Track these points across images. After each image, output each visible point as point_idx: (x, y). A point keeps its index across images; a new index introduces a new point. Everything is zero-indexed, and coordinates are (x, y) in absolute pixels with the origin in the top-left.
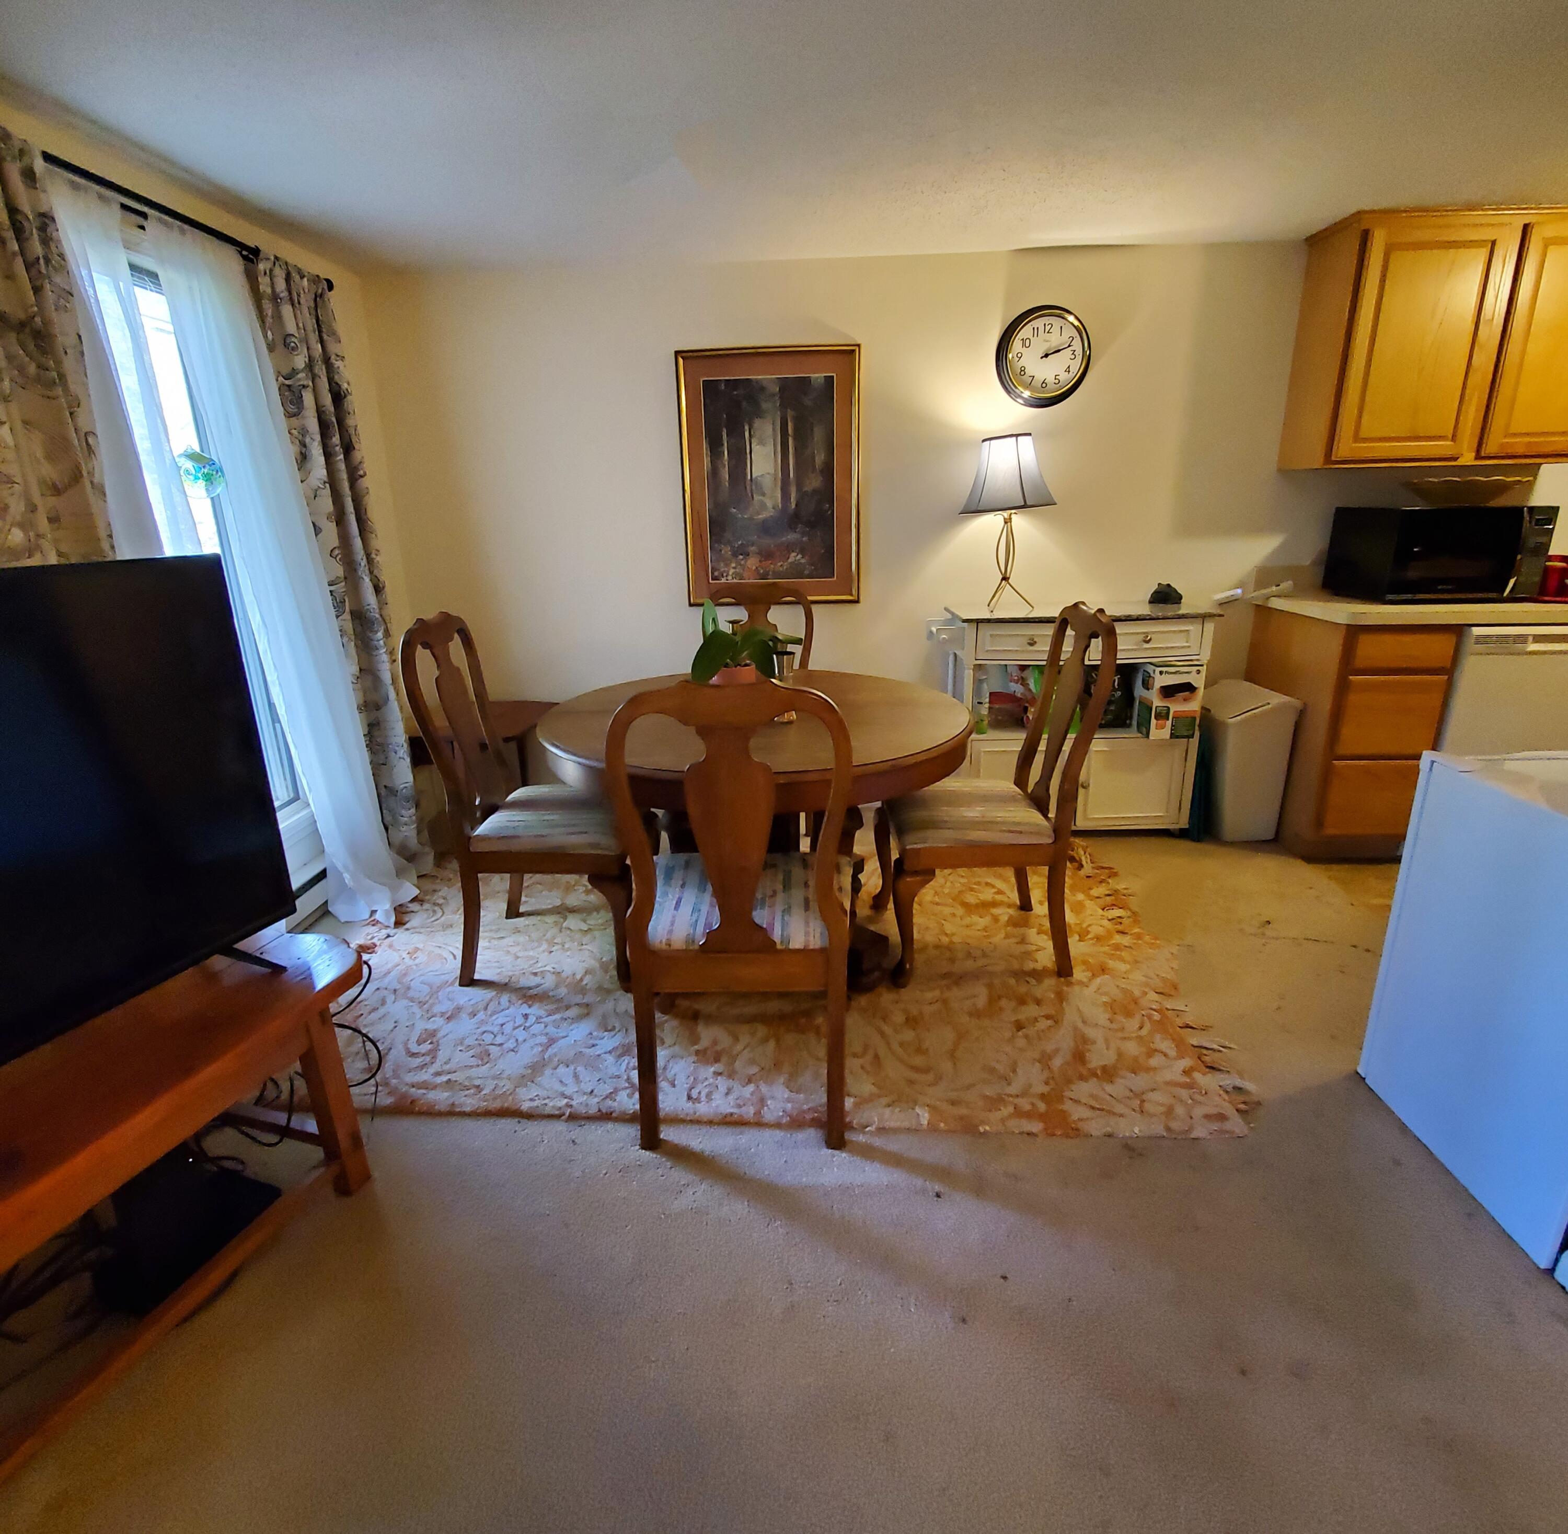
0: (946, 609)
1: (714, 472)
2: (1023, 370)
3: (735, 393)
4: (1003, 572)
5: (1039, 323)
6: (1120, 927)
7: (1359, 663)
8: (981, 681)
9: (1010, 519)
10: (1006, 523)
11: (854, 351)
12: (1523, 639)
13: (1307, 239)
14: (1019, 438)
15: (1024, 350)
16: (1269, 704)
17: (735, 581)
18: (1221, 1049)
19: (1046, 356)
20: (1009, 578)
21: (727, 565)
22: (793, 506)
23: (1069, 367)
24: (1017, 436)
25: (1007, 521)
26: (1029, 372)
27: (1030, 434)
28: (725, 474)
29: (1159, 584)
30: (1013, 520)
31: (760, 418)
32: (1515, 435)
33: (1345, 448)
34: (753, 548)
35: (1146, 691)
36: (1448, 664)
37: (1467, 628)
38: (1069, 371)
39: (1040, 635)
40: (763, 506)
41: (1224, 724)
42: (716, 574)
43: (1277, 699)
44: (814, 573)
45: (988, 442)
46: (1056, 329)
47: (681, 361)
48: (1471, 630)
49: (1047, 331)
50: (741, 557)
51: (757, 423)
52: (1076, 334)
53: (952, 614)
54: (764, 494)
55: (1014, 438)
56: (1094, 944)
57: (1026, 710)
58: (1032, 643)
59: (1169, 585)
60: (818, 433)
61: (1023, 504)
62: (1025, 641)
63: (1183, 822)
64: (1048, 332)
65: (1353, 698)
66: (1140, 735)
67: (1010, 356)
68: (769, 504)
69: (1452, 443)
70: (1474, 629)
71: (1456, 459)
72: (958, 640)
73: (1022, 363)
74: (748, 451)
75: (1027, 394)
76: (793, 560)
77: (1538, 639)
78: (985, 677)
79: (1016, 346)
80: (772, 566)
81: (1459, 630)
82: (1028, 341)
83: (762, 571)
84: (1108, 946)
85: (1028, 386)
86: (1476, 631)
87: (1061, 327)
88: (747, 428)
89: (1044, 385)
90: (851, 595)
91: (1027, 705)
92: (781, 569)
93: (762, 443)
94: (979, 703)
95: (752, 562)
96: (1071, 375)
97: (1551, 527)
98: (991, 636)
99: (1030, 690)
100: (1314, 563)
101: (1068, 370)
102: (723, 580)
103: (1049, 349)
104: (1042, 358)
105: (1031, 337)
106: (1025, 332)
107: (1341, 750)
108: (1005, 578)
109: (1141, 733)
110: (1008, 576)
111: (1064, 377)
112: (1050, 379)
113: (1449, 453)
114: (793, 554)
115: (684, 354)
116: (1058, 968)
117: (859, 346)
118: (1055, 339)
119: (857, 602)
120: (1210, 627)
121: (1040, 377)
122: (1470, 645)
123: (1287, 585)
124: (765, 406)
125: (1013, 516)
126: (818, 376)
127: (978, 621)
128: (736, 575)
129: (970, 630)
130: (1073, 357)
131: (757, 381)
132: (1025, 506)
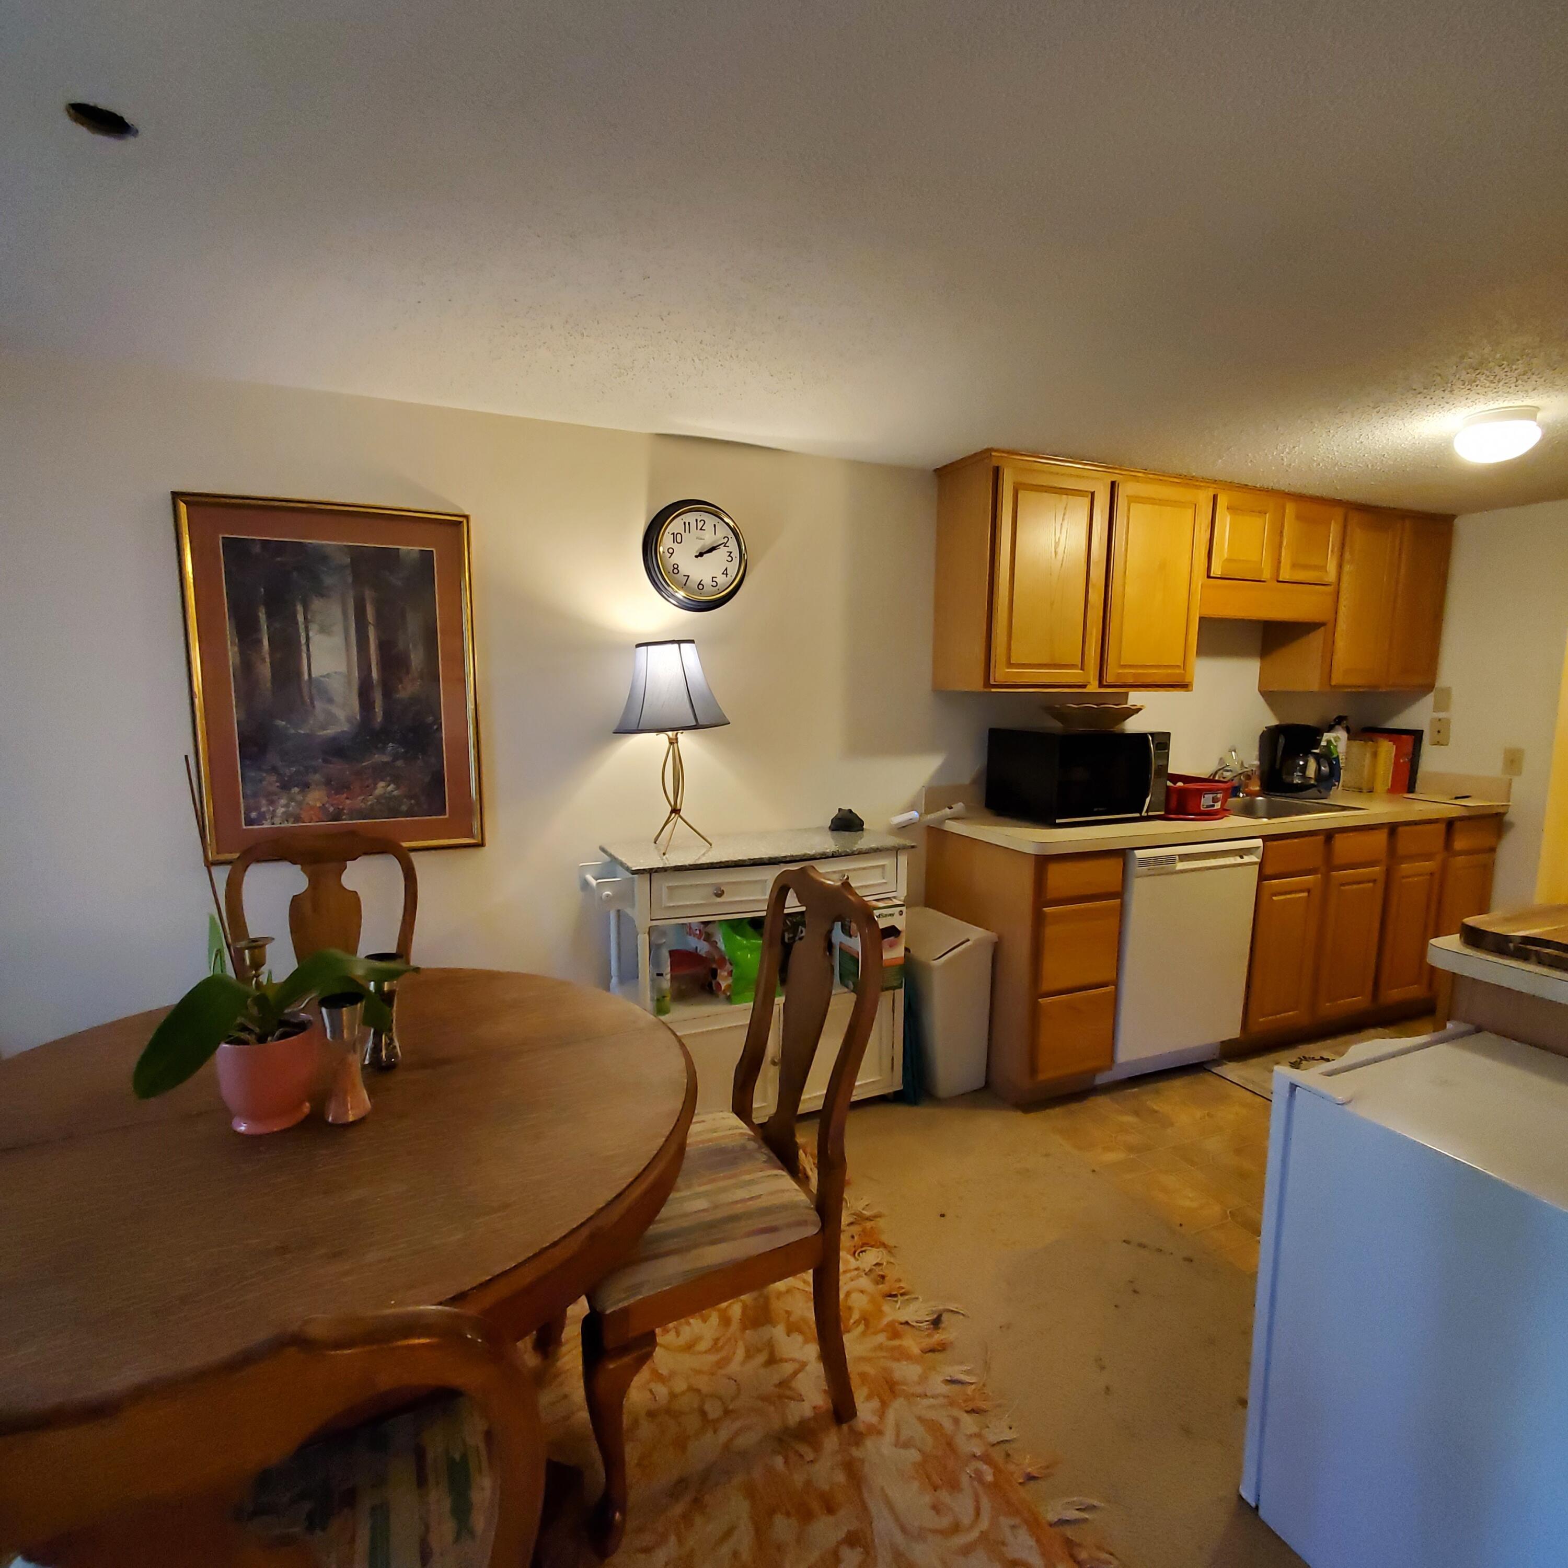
0: (603, 850)
1: (247, 667)
2: (676, 568)
3: (279, 559)
4: (673, 803)
5: (690, 518)
6: (884, 1288)
7: (1051, 894)
8: (659, 946)
9: (677, 739)
10: (671, 743)
11: (461, 522)
12: (1171, 859)
13: (936, 470)
14: (682, 645)
15: (675, 546)
16: (968, 940)
17: (285, 825)
18: (1085, 1515)
19: (701, 555)
20: (680, 810)
21: (272, 802)
22: (379, 718)
23: (726, 569)
24: (679, 642)
25: (673, 742)
26: (683, 570)
27: (692, 641)
28: (265, 670)
29: (840, 810)
30: (679, 740)
31: (322, 596)
32: (1124, 666)
33: (1001, 673)
34: (317, 777)
35: (848, 938)
36: (1119, 889)
37: (1132, 851)
38: (727, 574)
39: (728, 883)
40: (331, 719)
41: (929, 968)
42: (254, 815)
43: (976, 933)
44: (416, 808)
45: (644, 648)
46: (709, 527)
47: (183, 508)
48: (1134, 853)
49: (699, 528)
50: (296, 790)
51: (317, 604)
52: (731, 535)
53: (610, 855)
54: (330, 701)
55: (676, 645)
56: (864, 1334)
57: (714, 974)
58: (720, 894)
59: (850, 811)
60: (413, 624)
61: (695, 724)
62: (711, 890)
63: (897, 1085)
64: (701, 529)
65: (1050, 931)
66: (846, 990)
67: (661, 549)
68: (341, 714)
69: (1081, 671)
70: (1136, 852)
71: (1084, 686)
72: (626, 895)
73: (674, 559)
74: (303, 641)
75: (681, 594)
76: (382, 793)
77: (1184, 857)
78: (664, 941)
79: (666, 542)
80: (348, 802)
81: (1122, 854)
82: (679, 536)
83: (331, 809)
84: (882, 1331)
85: (684, 586)
86: (1139, 854)
87: (715, 526)
88: (300, 609)
89: (701, 587)
90: (472, 837)
91: (714, 966)
92: (363, 805)
93: (324, 630)
94: (658, 975)
95: (316, 797)
96: (730, 578)
97: (1167, 751)
98: (669, 888)
99: (717, 948)
100: (974, 782)
101: (725, 573)
102: (267, 825)
103: (703, 547)
104: (696, 557)
105: (683, 533)
106: (675, 526)
107: (1046, 986)
108: (675, 811)
109: (847, 987)
110: (678, 807)
111: (722, 580)
112: (707, 581)
113: (1079, 681)
114: (382, 784)
115: (188, 499)
116: (834, 1407)
117: (467, 517)
118: (709, 538)
119: (481, 845)
120: (903, 859)
121: (696, 577)
122: (1137, 869)
123: (959, 807)
124: (329, 581)
125: (679, 736)
126: (410, 549)
127: (651, 872)
128: (287, 817)
129: (641, 884)
130: (730, 559)
131: (316, 548)
132: (696, 727)
